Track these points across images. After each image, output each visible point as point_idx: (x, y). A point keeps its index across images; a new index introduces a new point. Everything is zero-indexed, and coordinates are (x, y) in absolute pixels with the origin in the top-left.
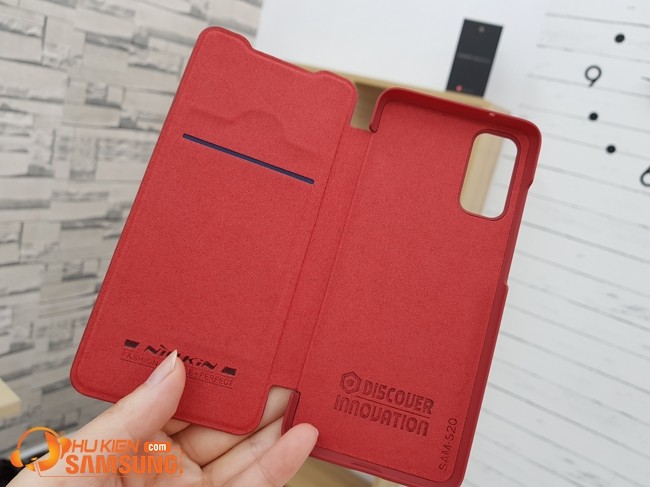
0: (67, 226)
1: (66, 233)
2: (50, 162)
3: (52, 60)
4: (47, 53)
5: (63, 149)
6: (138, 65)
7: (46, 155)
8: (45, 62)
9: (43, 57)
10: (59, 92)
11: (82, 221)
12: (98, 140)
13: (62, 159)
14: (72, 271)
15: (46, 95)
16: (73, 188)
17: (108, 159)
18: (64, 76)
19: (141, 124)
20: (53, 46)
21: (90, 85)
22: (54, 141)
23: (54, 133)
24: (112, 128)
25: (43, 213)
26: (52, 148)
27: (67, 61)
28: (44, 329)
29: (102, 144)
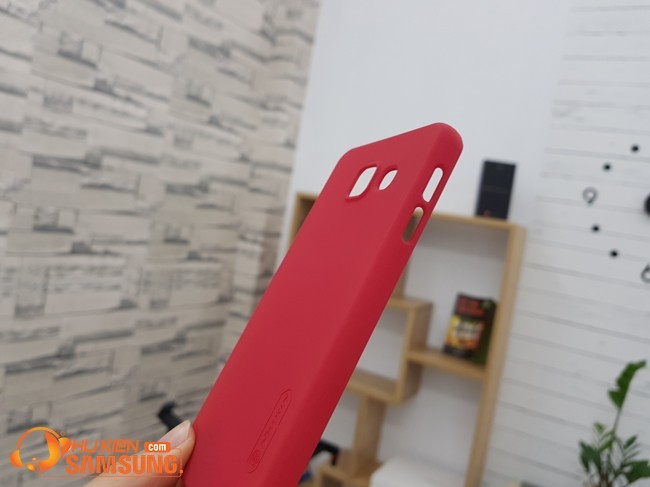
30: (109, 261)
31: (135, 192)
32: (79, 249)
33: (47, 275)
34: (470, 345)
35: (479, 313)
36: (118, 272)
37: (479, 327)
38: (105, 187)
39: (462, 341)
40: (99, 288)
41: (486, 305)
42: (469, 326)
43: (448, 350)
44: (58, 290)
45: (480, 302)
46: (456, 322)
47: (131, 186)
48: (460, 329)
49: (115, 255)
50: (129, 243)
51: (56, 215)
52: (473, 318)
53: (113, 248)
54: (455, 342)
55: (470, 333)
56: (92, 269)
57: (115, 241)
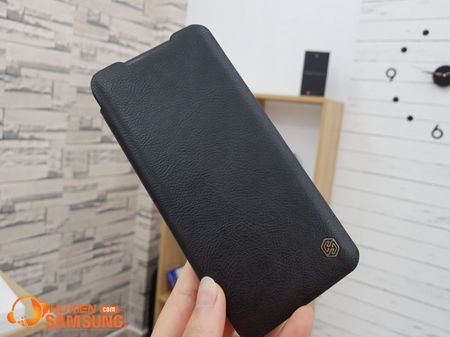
0: (74, 208)
1: (73, 212)
2: (61, 168)
5: (68, 159)
7: (58, 164)
9: (53, 105)
11: (83, 203)
12: (89, 152)
13: (68, 165)
14: (78, 237)
15: (56, 127)
16: (76, 183)
17: (96, 163)
18: (66, 115)
20: (58, 98)
21: (82, 118)
22: (62, 156)
23: (62, 150)
25: (58, 201)
26: (61, 160)
27: (68, 106)
28: (63, 276)
29: (92, 154)
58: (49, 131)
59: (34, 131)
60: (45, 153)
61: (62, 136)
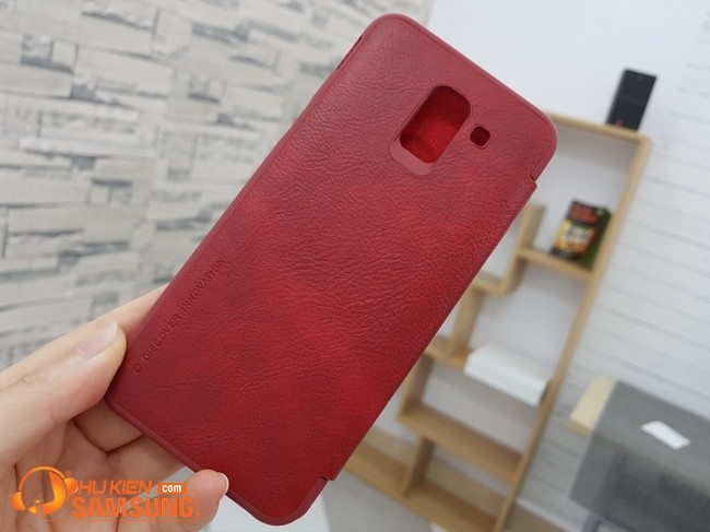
3: (161, 54)
4: (158, 47)
6: (238, 59)
8: (155, 56)
10: (164, 88)
15: (152, 89)
19: (238, 121)
24: (209, 124)
30: (246, 135)
31: (273, 68)
32: (223, 120)
33: (195, 142)
34: (578, 248)
35: (592, 220)
36: (252, 146)
37: (589, 233)
38: (249, 60)
39: (571, 245)
40: (236, 159)
41: (600, 213)
42: (579, 231)
43: (556, 252)
44: (204, 157)
45: (594, 210)
46: (567, 226)
47: (271, 62)
48: (570, 233)
49: (252, 129)
50: (265, 119)
51: (207, 84)
52: (585, 225)
53: (252, 123)
54: (563, 245)
55: (580, 237)
56: (232, 141)
57: (253, 115)
58: (143, 94)
59: (120, 91)
60: (130, 131)
61: (159, 105)
